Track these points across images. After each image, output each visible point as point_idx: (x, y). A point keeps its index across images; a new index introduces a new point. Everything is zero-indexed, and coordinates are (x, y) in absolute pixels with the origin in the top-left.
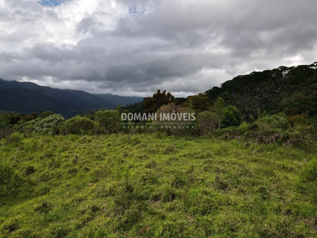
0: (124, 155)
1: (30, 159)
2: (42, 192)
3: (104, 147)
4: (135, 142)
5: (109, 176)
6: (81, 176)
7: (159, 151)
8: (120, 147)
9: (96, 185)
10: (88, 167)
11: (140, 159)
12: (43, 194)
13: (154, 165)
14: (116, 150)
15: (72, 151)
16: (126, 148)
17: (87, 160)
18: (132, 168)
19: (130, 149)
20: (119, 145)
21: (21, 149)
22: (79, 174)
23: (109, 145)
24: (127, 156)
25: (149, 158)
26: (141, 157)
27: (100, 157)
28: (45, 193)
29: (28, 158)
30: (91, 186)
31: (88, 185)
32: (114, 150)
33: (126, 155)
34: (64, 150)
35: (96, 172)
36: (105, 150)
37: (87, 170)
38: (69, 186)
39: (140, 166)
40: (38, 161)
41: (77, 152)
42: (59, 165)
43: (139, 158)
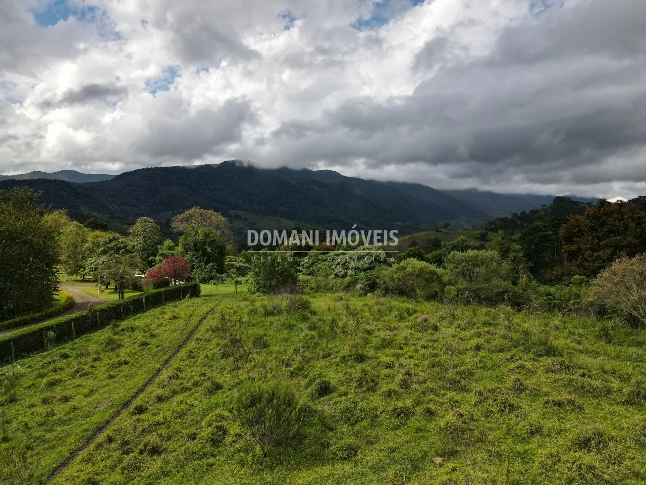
0: (514, 386)
1: (324, 357)
2: (343, 455)
3: (467, 350)
4: (542, 347)
5: (479, 448)
6: (419, 430)
7: (609, 392)
8: (502, 356)
9: (450, 465)
10: (432, 406)
11: (556, 408)
12: (345, 458)
13: (600, 442)
14: (495, 366)
15: (400, 351)
16: (520, 367)
17: (431, 387)
18: (539, 437)
19: (530, 371)
20: (501, 351)
21: (310, 327)
22: (414, 423)
23: (478, 348)
24: (524, 390)
25: (581, 408)
26: (559, 404)
27: (459, 382)
28: (347, 458)
29: (321, 353)
30: (441, 466)
31: (433, 462)
32: (489, 364)
33: (519, 388)
34: (386, 344)
35: (450, 427)
36: (469, 360)
37: (430, 413)
38: (394, 451)
39: (559, 432)
40: (337, 365)
41: (411, 357)
42: (375, 385)
43: (555, 405)
